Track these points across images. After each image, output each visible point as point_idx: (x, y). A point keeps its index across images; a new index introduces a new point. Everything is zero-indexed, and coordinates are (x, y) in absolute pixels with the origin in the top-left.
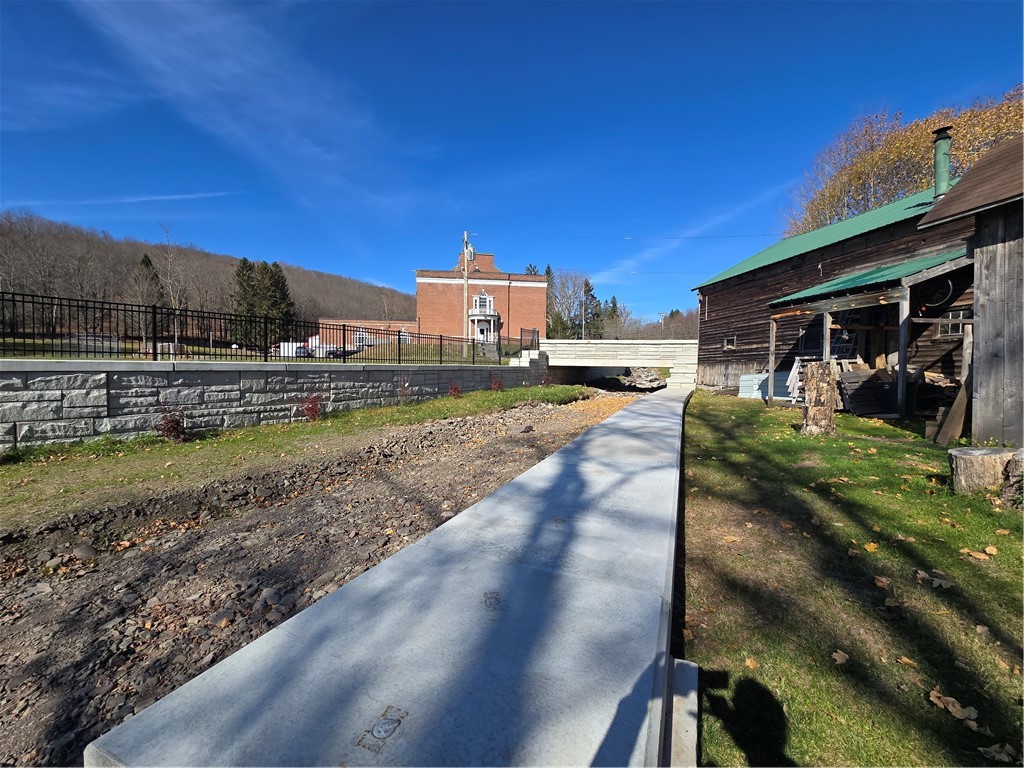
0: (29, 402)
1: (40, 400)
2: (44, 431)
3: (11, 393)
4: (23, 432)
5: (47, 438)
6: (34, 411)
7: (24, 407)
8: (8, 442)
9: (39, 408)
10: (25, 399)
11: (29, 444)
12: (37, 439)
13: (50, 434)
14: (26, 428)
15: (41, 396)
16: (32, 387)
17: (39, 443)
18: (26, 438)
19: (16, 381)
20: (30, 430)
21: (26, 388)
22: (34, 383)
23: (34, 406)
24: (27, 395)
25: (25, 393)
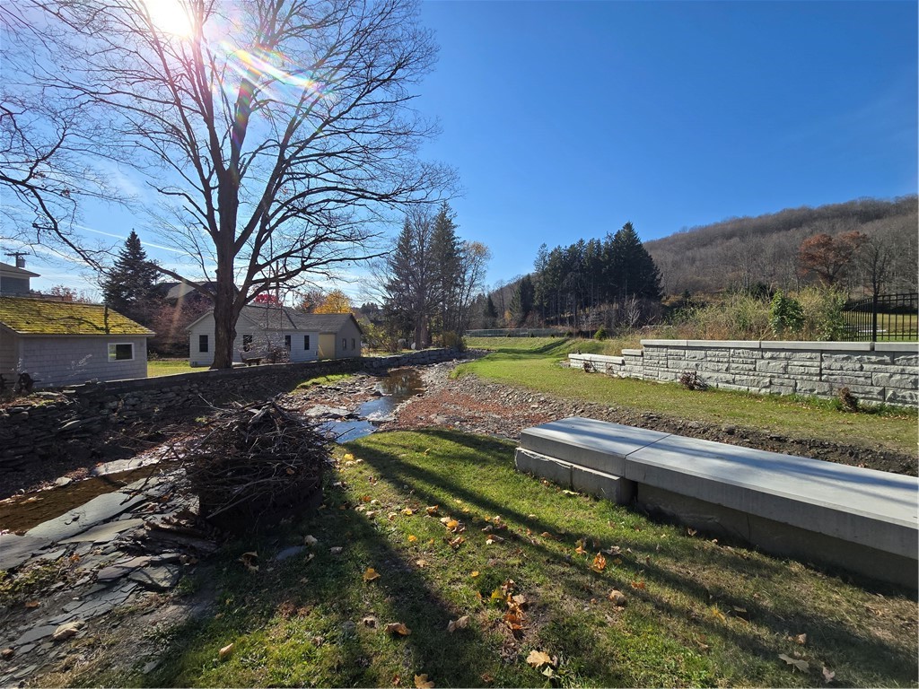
0: (894, 373)
1: (903, 372)
2: (904, 397)
3: (883, 366)
4: (889, 395)
5: (906, 403)
6: (897, 381)
7: (891, 377)
8: (880, 400)
9: (901, 379)
10: (892, 371)
11: (893, 404)
12: (899, 402)
13: (909, 399)
14: (891, 392)
15: (903, 370)
16: (897, 363)
17: (900, 405)
18: (891, 400)
19: (887, 358)
20: (894, 394)
21: (893, 363)
22: (898, 360)
23: (898, 377)
24: (893, 368)
25: (892, 366)
